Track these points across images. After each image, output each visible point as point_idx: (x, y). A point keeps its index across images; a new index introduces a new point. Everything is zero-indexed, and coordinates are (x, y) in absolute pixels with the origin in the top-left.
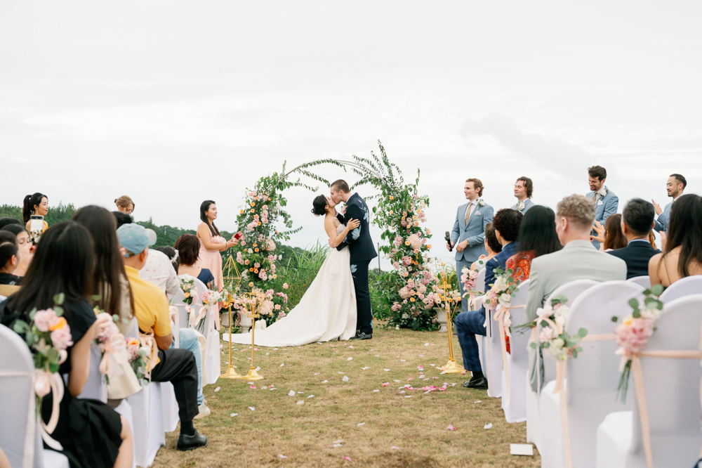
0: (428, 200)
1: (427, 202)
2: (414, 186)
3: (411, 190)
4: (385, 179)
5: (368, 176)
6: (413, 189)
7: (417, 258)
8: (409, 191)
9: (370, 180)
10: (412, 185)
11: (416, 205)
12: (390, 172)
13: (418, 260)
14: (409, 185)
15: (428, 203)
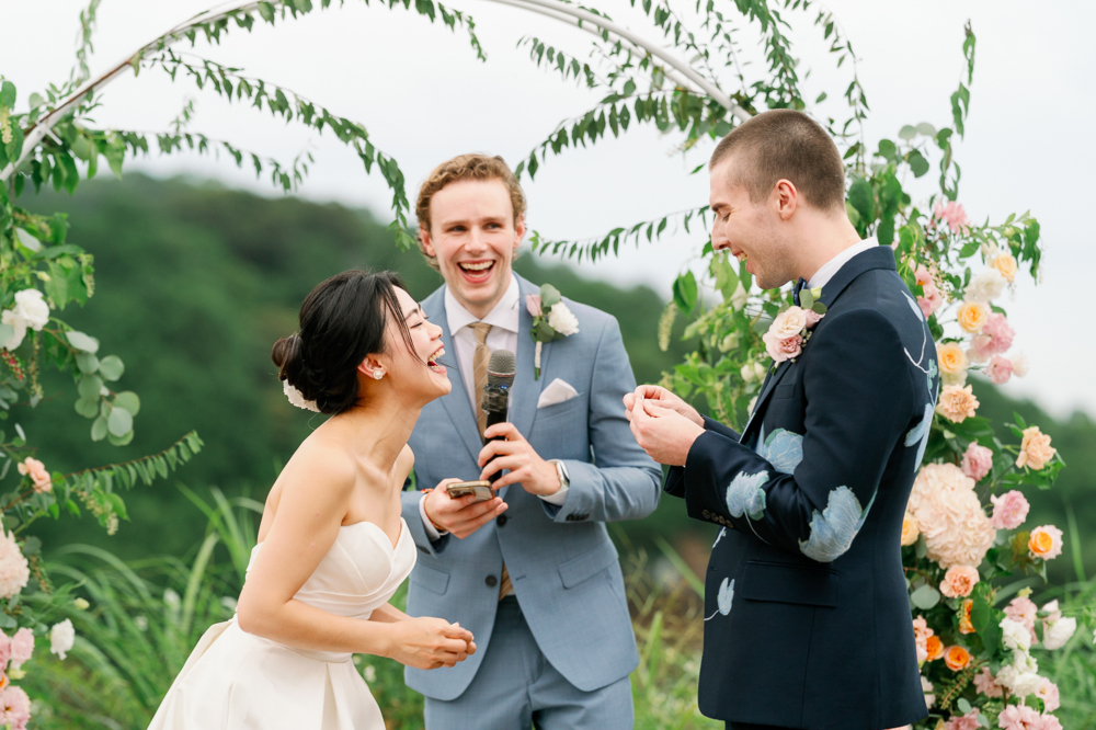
0: (1033, 232)
1: (1026, 246)
2: (943, 138)
3: (919, 165)
4: (745, 103)
5: (630, 86)
6: (933, 155)
7: (965, 625)
8: (904, 174)
9: (647, 109)
10: (924, 129)
11: (957, 270)
12: (779, 55)
13: (971, 639)
14: (907, 131)
15: (1033, 254)
